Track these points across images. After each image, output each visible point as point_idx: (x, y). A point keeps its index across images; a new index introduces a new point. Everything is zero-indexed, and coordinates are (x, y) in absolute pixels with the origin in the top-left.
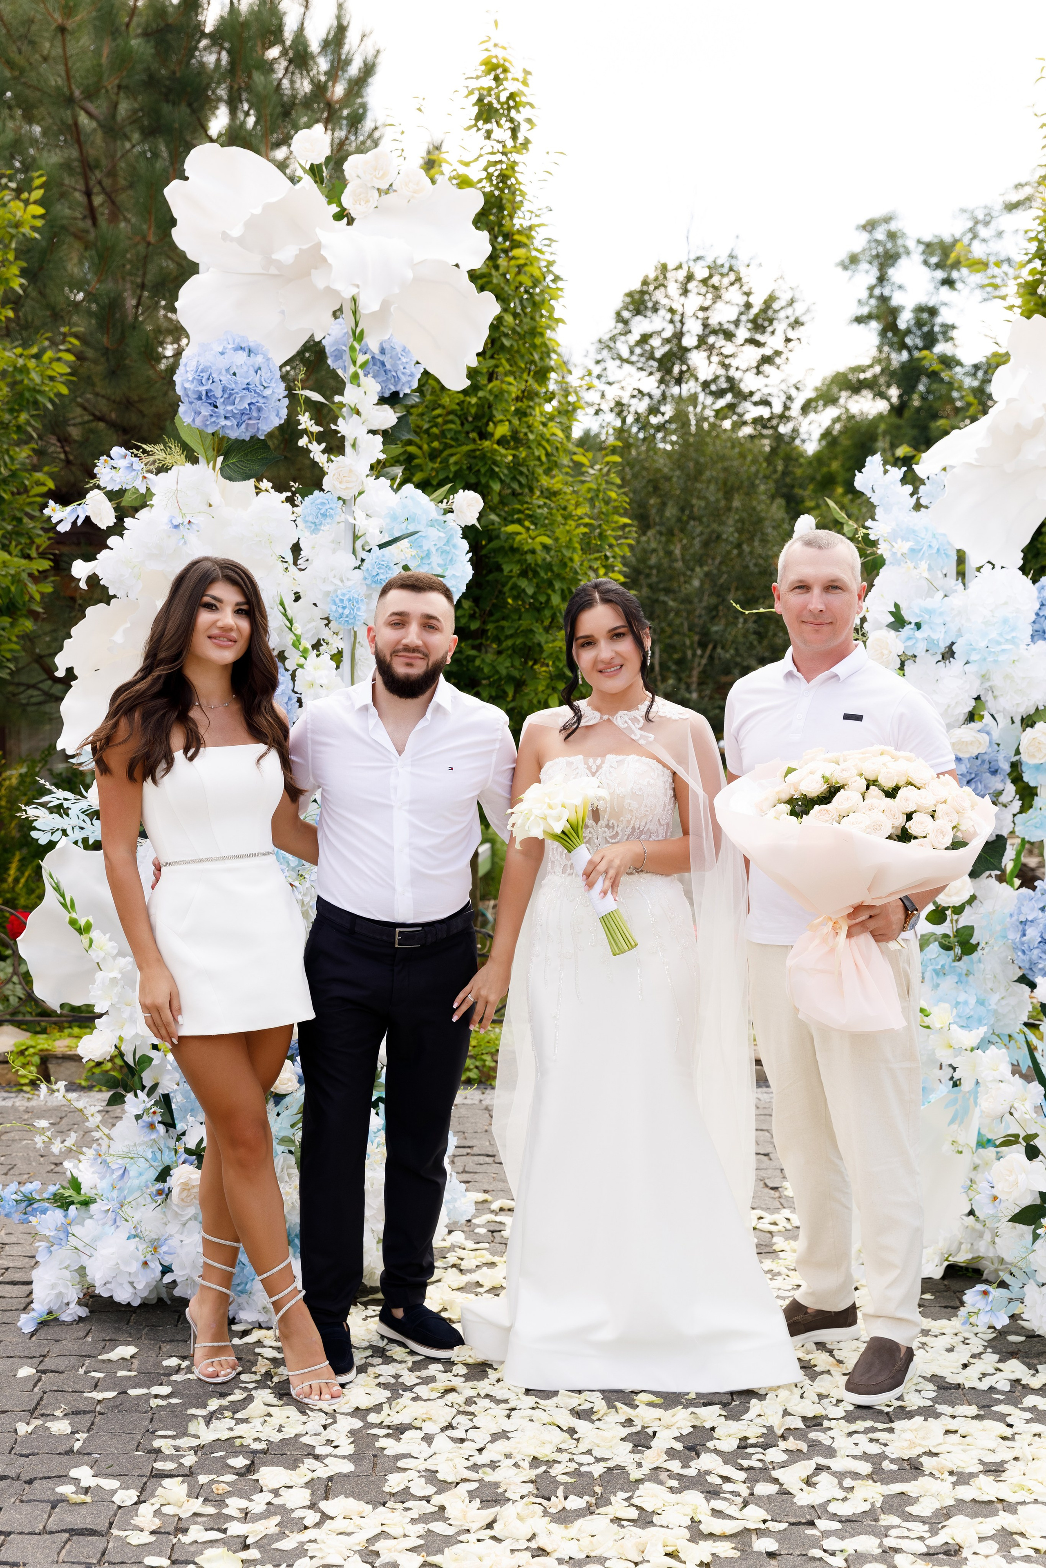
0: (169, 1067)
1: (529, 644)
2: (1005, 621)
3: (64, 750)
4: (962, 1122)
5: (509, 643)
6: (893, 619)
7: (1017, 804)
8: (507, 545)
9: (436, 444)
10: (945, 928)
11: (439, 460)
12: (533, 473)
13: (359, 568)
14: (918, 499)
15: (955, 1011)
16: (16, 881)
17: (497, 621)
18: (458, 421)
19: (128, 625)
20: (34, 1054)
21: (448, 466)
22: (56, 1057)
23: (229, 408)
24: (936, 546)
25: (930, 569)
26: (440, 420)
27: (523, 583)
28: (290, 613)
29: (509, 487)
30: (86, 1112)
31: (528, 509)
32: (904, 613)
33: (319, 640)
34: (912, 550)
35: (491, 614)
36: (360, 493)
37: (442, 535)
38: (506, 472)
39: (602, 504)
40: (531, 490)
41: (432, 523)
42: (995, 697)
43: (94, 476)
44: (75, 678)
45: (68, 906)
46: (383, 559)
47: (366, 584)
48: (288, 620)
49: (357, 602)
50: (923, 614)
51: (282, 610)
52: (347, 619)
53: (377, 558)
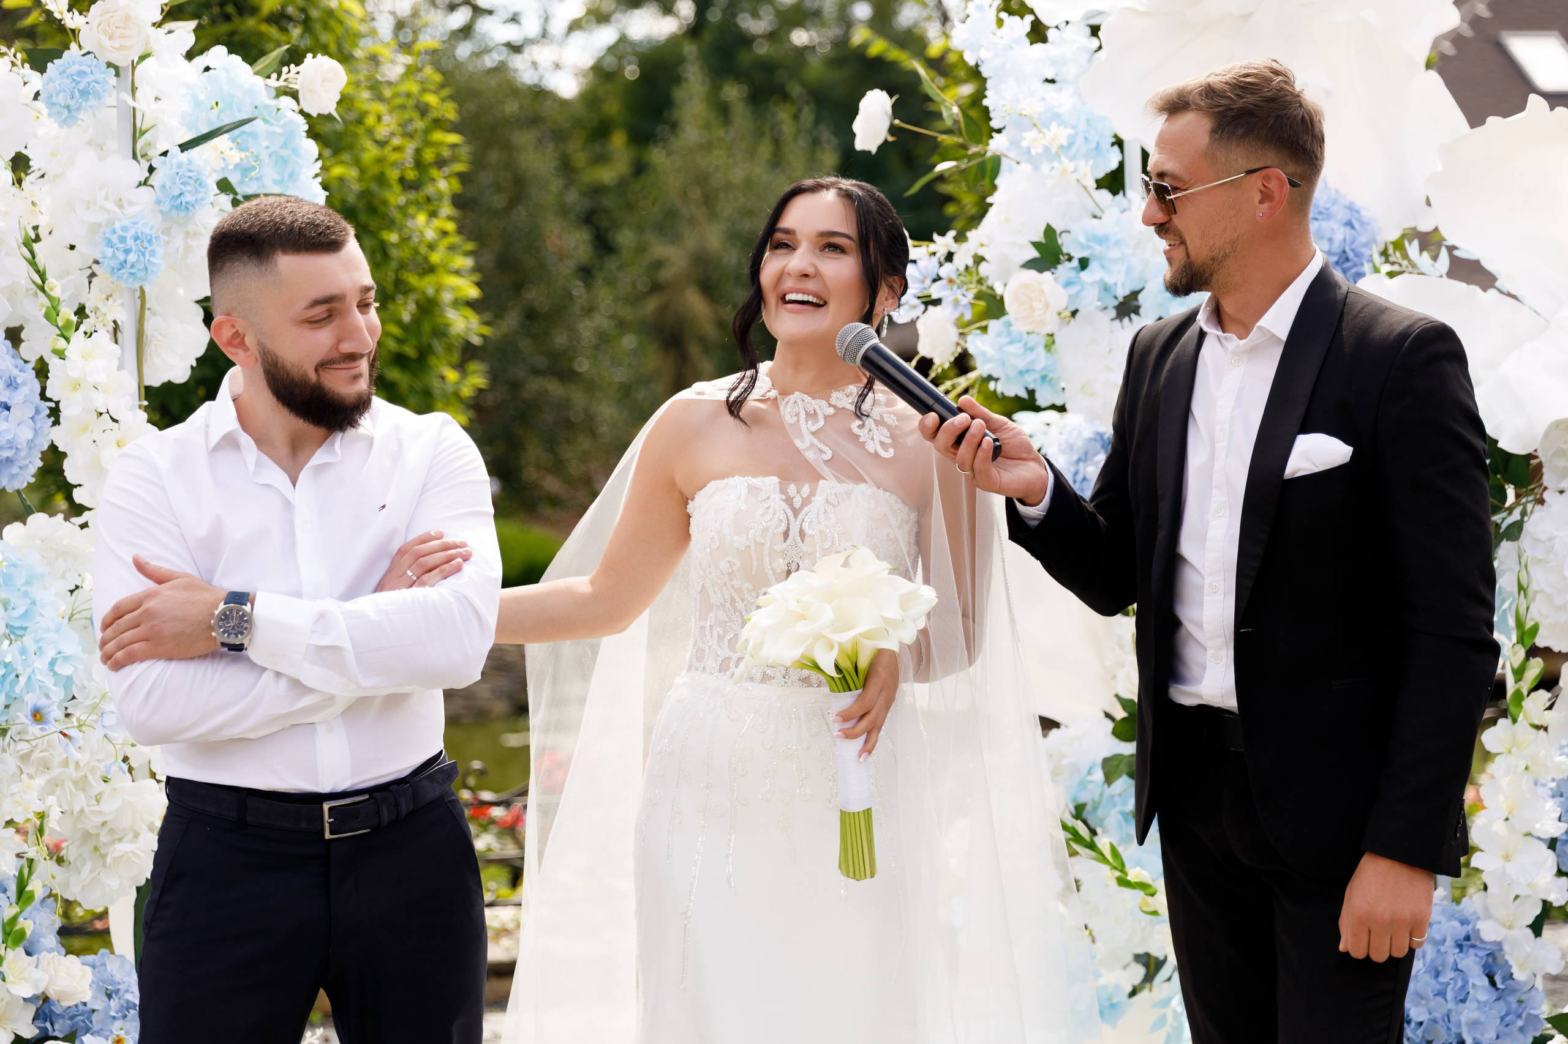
6: (1035, 255)
13: (145, 183)
28: (40, 259)
32: (1060, 242)
33: (81, 307)
36: (142, 58)
46: (190, 168)
47: (161, 212)
48: (38, 272)
49: (150, 242)
50: (1090, 244)
51: (28, 255)
52: (133, 271)
53: (180, 166)
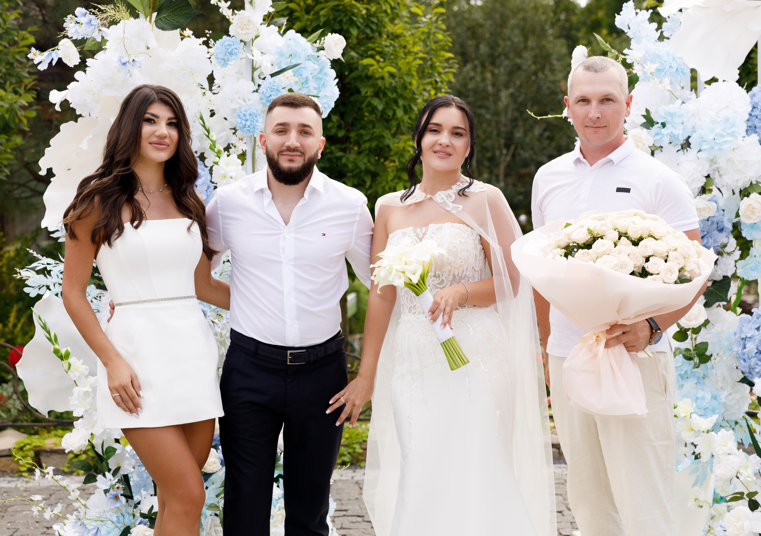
0: (127, 455)
1: (381, 145)
2: (727, 120)
3: (46, 228)
4: (702, 485)
5: (367, 145)
6: (644, 121)
7: (738, 253)
10: (687, 344)
11: (312, 13)
12: (381, 22)
13: (257, 91)
14: (662, 33)
15: (695, 404)
16: (15, 326)
17: (358, 130)
19: (91, 136)
20: (30, 449)
21: (319, 17)
22: (46, 451)
24: (675, 66)
25: (671, 83)
27: (376, 102)
28: (207, 124)
29: (364, 33)
30: (68, 488)
31: (378, 47)
32: (652, 115)
33: (229, 145)
34: (658, 70)
35: (352, 125)
36: (257, 37)
37: (316, 67)
38: (361, 20)
39: (432, 44)
40: (380, 34)
41: (309, 58)
42: (720, 176)
43: (63, 29)
44: (54, 175)
45: (53, 340)
46: (275, 84)
47: (262, 103)
48: (206, 130)
49: (256, 116)
50: (667, 116)
51: (202, 123)
52: (249, 129)
53: (270, 83)
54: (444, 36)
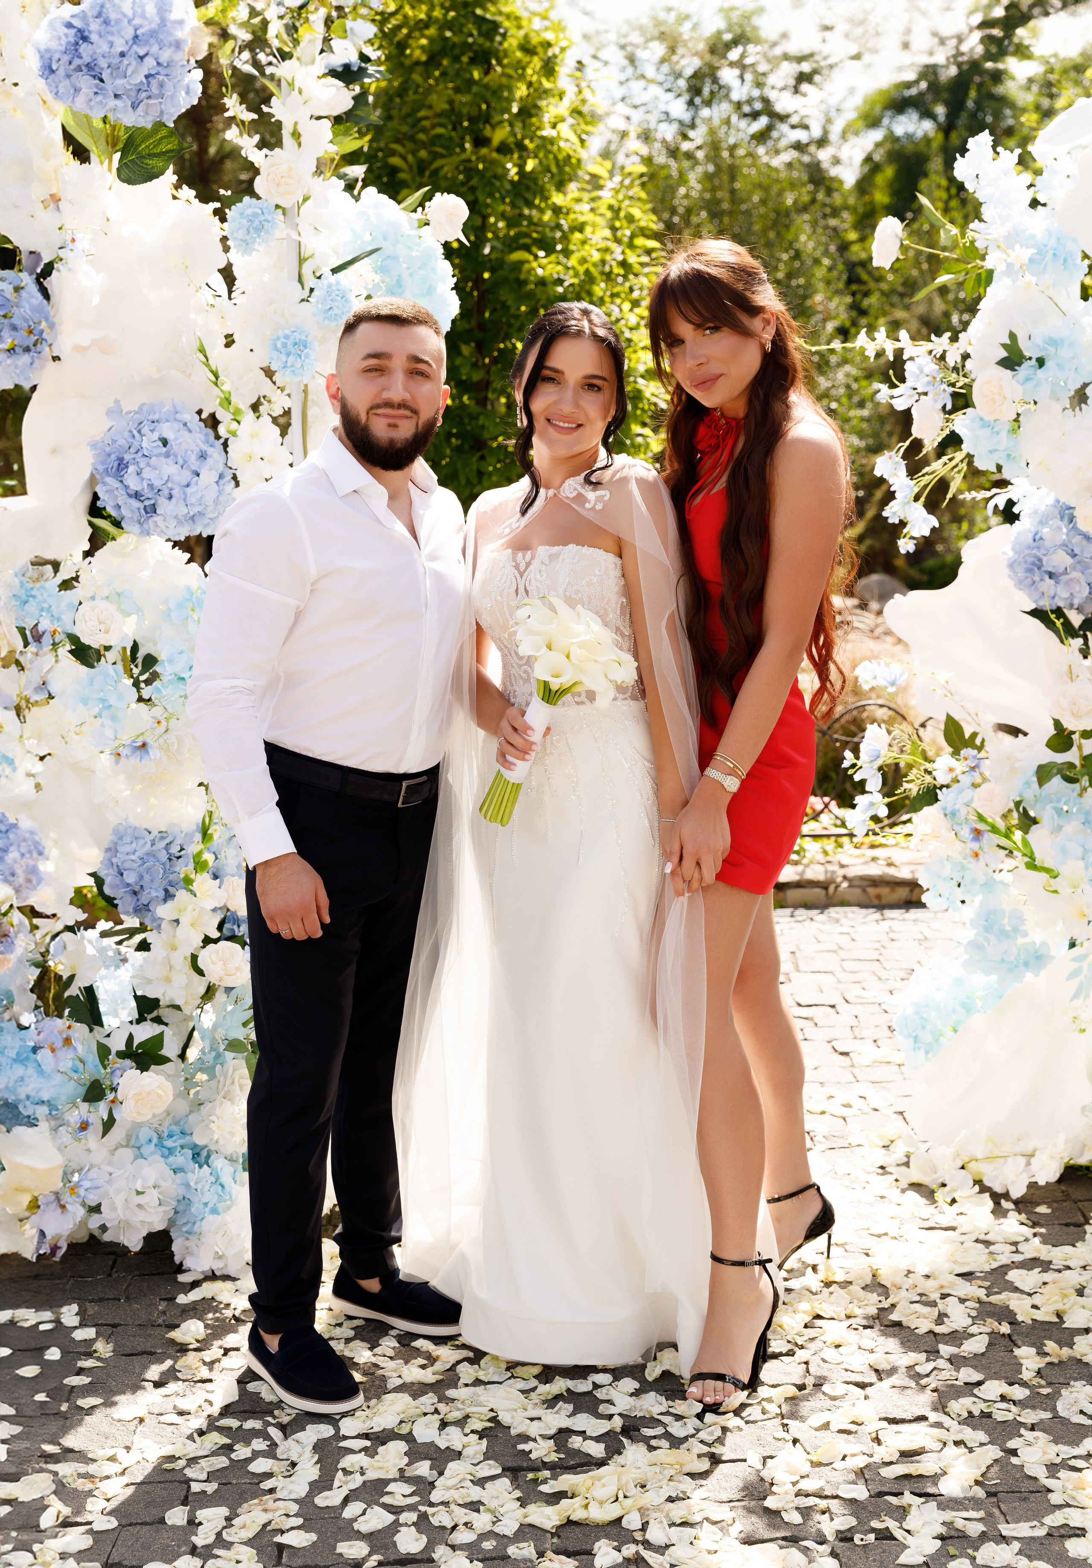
4: (1088, 996)
6: (1005, 354)
8: (512, 276)
9: (423, 154)
11: (427, 173)
13: (307, 300)
14: (1035, 193)
18: (450, 127)
23: (120, 82)
24: (1063, 253)
26: (426, 123)
28: (215, 363)
32: (1020, 344)
33: (258, 398)
34: (1031, 260)
36: (305, 199)
38: (508, 186)
39: (625, 224)
46: (339, 287)
47: (317, 322)
48: (212, 371)
49: (305, 346)
50: (1047, 346)
51: (204, 359)
52: (292, 370)
53: (330, 286)
54: (644, 212)
